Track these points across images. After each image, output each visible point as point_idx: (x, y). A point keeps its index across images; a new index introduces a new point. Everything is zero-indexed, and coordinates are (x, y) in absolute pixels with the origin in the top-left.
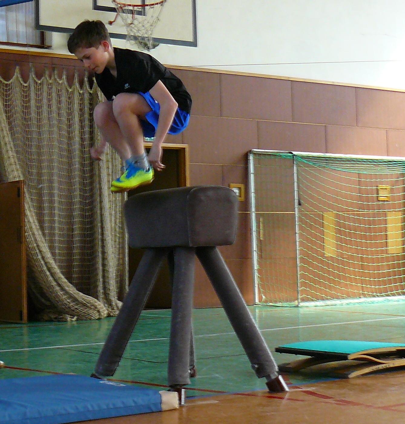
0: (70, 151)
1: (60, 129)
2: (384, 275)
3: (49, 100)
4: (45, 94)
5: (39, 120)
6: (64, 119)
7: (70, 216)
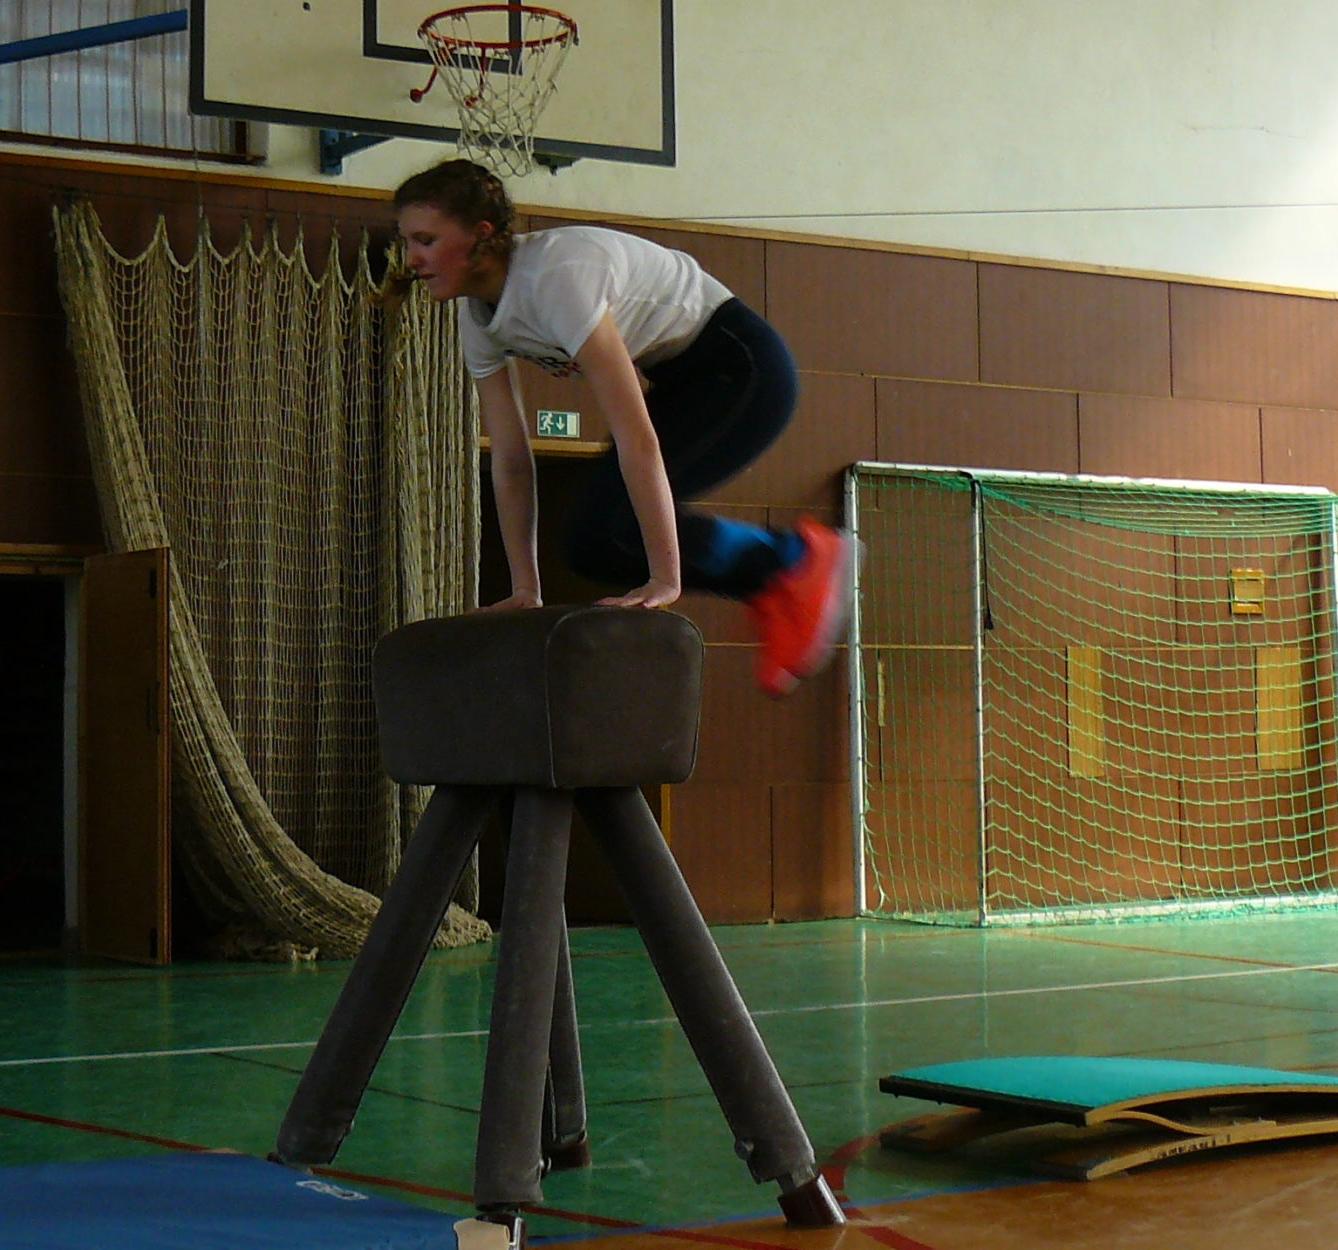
0: (312, 465)
1: (284, 399)
2: (1240, 835)
3: (254, 315)
4: (241, 296)
5: (222, 373)
6: (297, 369)
7: (309, 653)
